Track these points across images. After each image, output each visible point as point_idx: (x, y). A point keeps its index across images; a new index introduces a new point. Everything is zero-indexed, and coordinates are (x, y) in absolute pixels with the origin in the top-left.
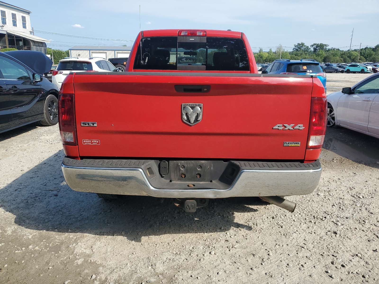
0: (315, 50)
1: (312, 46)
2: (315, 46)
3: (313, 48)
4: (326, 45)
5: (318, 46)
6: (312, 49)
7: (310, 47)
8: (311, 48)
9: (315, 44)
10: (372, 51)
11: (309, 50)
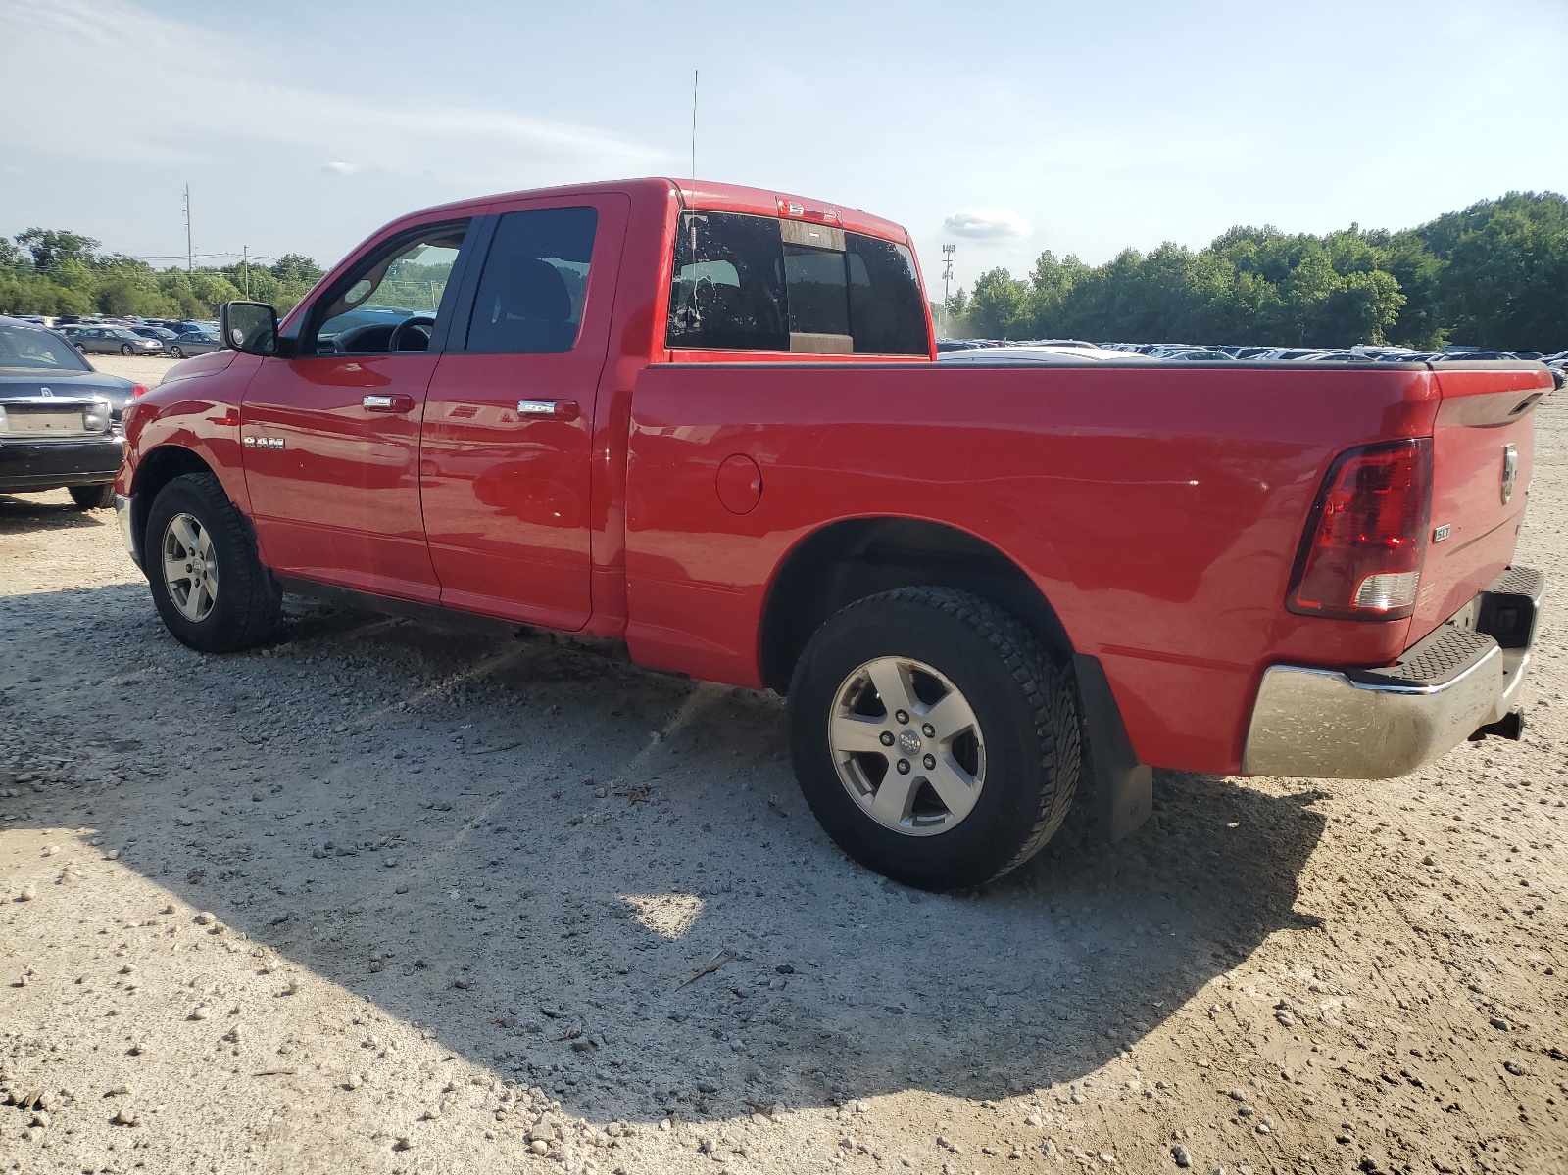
0: (42, 257)
1: (24, 238)
2: (37, 242)
3: (28, 247)
4: (85, 241)
5: (48, 240)
6: (26, 253)
7: (13, 243)
8: (20, 247)
9: (36, 234)
10: (274, 280)
11: (11, 255)
